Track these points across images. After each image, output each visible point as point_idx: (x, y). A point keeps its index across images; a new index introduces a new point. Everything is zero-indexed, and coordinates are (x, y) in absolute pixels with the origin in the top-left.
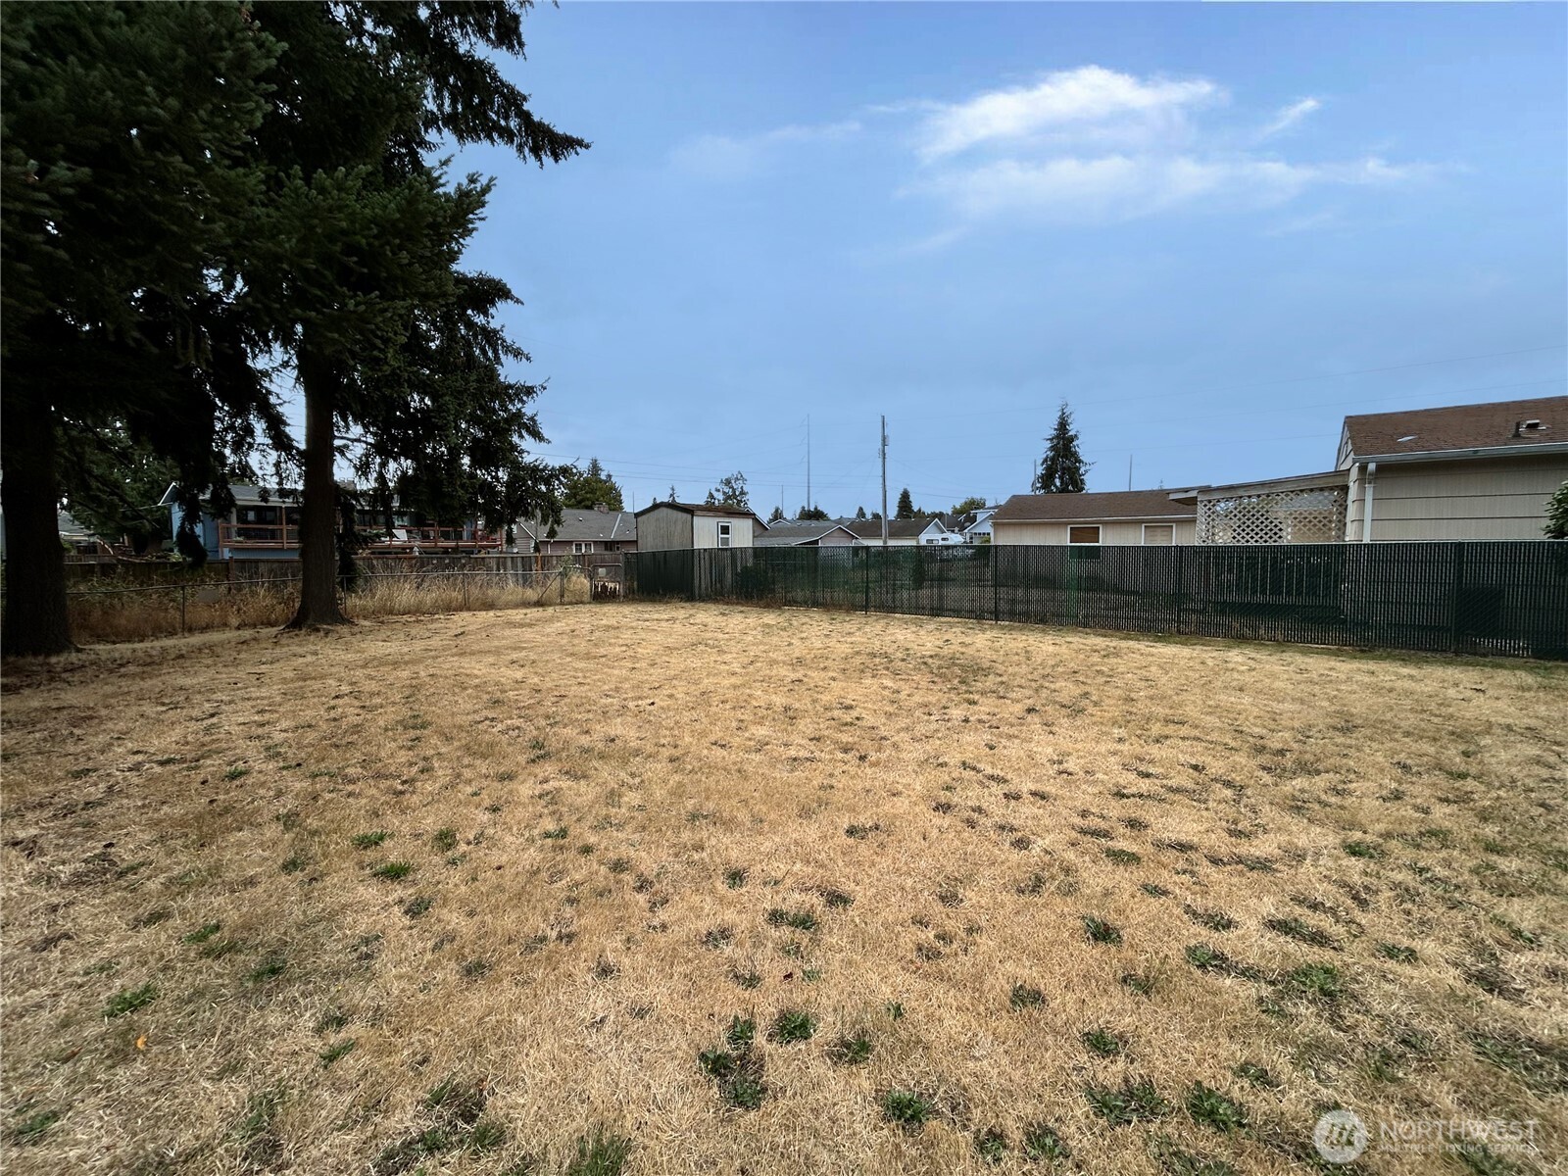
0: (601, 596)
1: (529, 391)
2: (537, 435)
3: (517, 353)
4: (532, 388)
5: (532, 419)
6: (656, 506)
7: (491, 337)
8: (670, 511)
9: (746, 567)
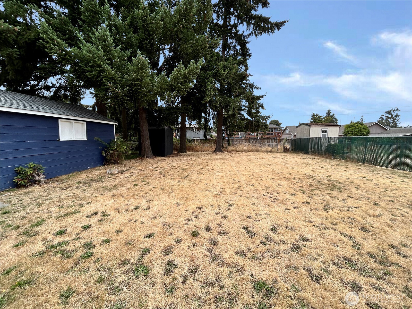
0: (286, 150)
1: (262, 97)
2: (263, 108)
3: (258, 88)
4: (263, 96)
5: (262, 104)
6: (301, 125)
7: (251, 86)
8: (304, 126)
9: (330, 144)
